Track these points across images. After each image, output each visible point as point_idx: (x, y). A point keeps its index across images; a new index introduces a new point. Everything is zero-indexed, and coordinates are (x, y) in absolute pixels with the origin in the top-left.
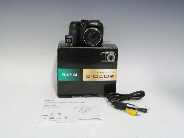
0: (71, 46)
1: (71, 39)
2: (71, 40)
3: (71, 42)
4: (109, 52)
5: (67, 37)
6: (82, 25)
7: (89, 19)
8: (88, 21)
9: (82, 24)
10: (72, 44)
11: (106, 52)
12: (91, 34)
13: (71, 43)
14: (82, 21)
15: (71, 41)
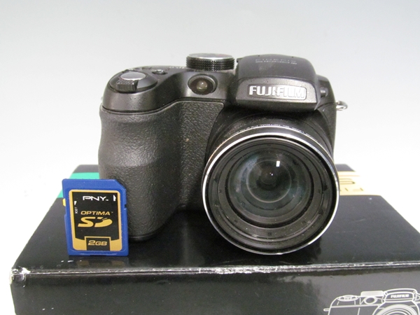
0: (117, 257)
1: (109, 206)
2: (114, 217)
3: (112, 232)
4: (382, 293)
5: (77, 196)
6: (189, 93)
7: (238, 50)
8: (229, 63)
9: (195, 90)
10: (117, 245)
11: (363, 294)
12: (251, 165)
13: (115, 237)
14: (194, 63)
15: (107, 222)
